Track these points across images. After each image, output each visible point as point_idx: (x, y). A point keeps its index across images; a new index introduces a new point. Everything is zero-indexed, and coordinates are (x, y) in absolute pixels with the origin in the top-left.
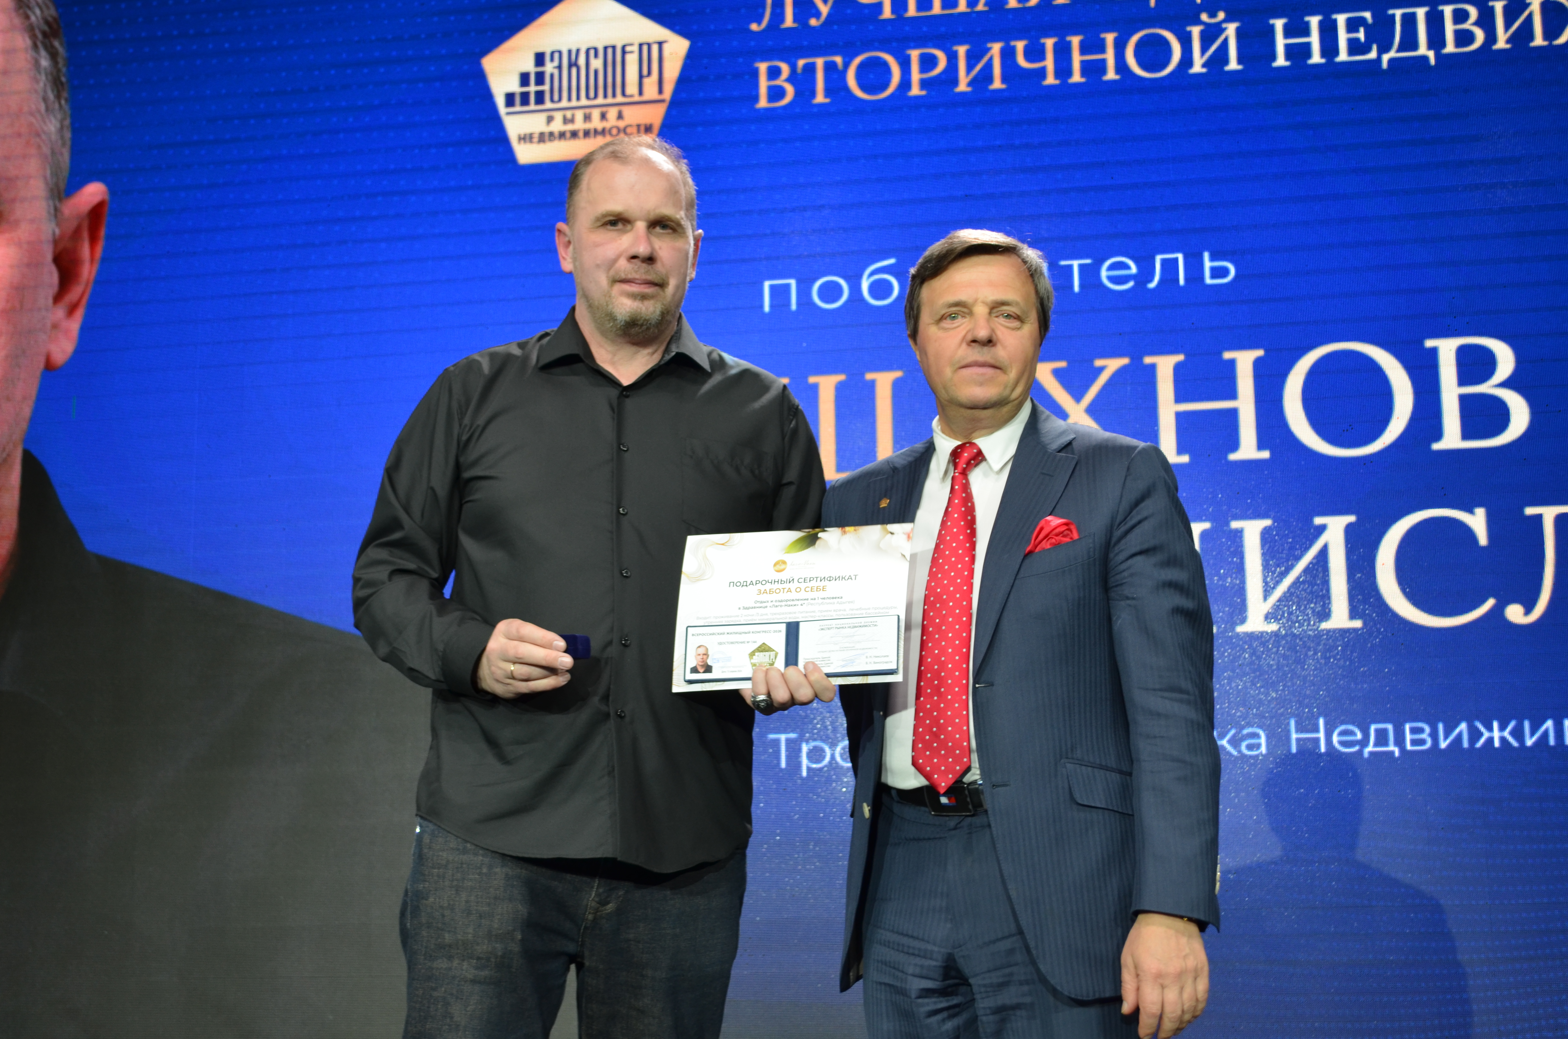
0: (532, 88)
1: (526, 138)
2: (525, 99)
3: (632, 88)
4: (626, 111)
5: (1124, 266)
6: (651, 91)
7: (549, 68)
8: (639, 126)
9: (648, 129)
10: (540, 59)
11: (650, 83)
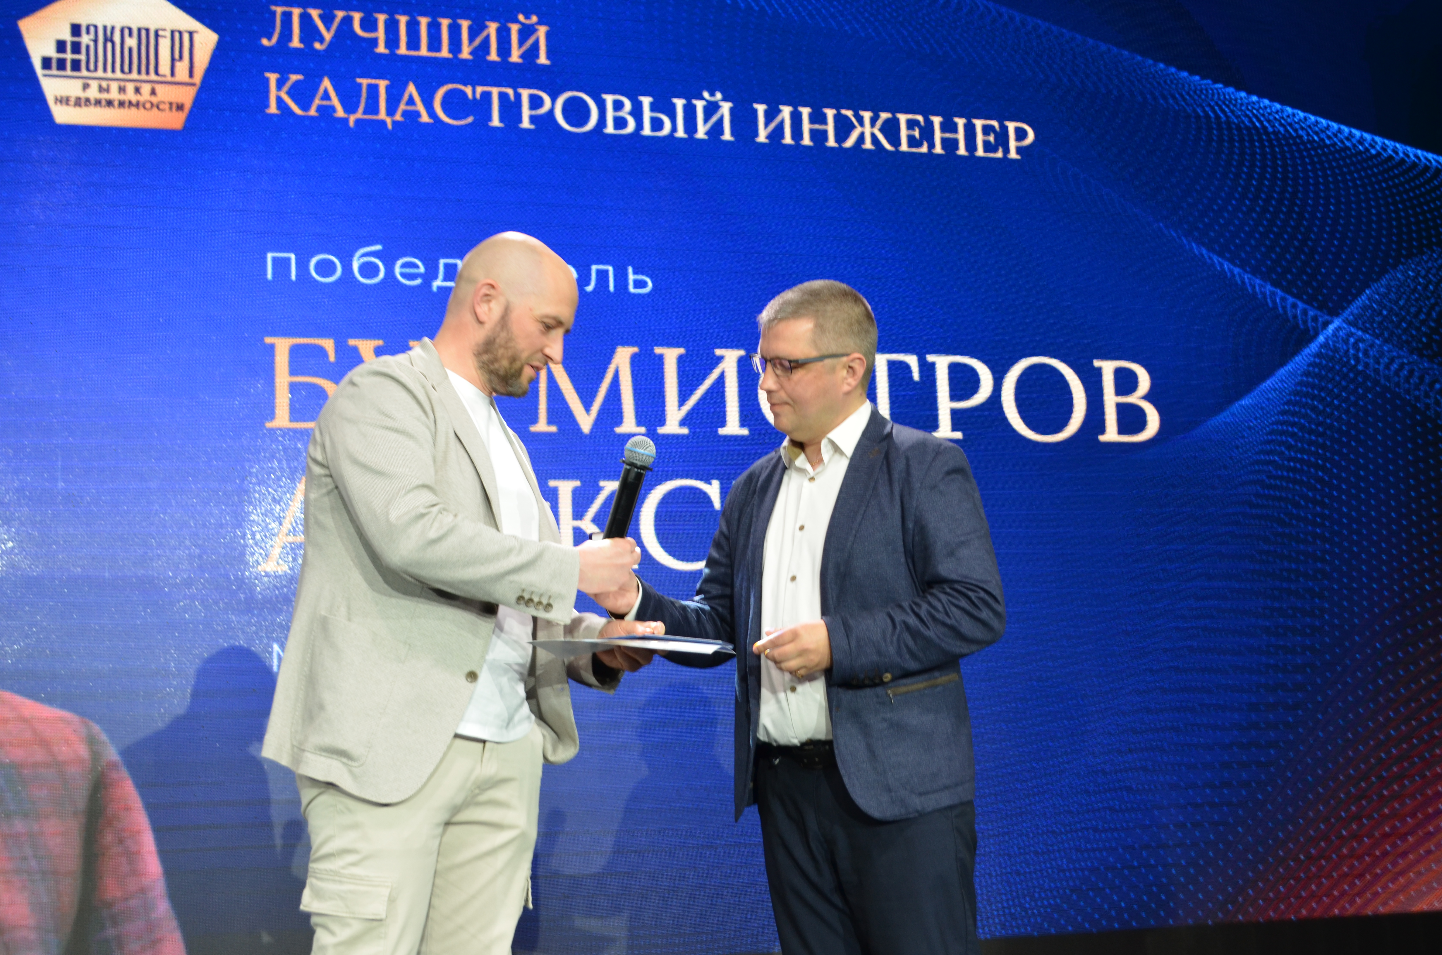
3: (164, 68)
6: (182, 75)
7: (85, 39)
8: (171, 104)
9: (180, 107)
10: (76, 30)
11: (182, 68)
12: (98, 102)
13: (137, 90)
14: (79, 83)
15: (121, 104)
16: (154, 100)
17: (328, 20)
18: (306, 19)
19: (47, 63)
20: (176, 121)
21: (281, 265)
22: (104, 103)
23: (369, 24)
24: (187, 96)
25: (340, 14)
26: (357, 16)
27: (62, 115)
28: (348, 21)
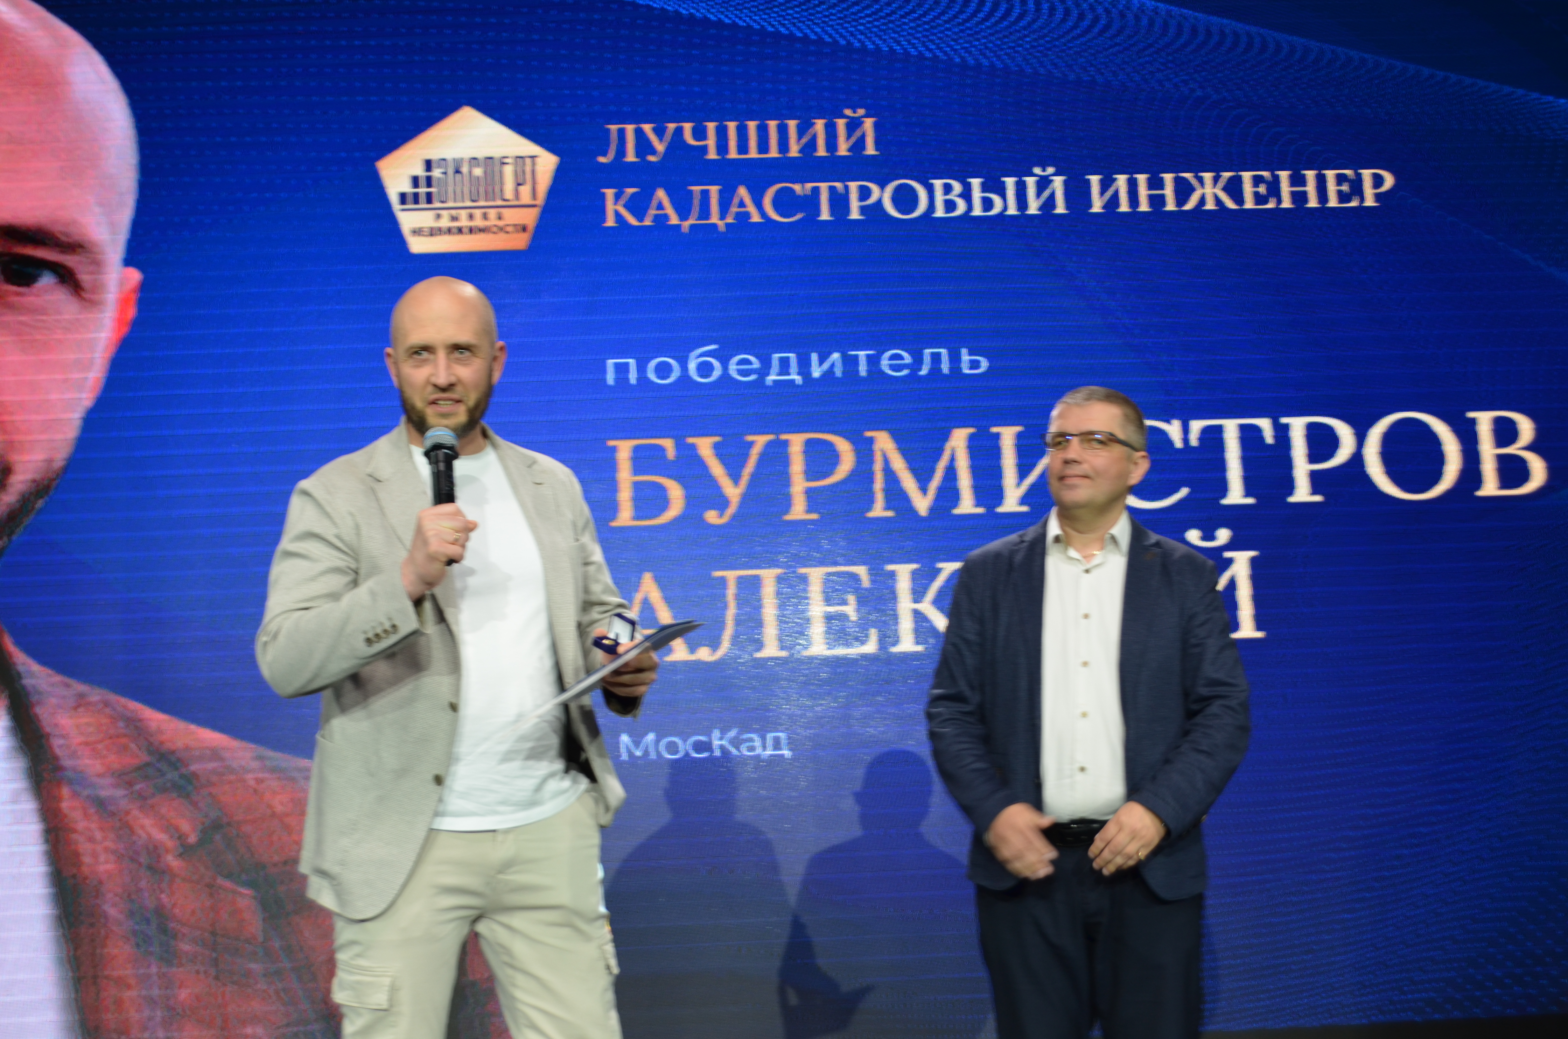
0: (422, 190)
1: (417, 232)
2: (416, 198)
3: (509, 192)
4: (505, 211)
5: (900, 357)
6: (526, 198)
7: (436, 173)
8: (515, 225)
9: (524, 229)
10: (428, 165)
11: (525, 190)
12: (449, 231)
13: (485, 217)
14: (431, 214)
15: (471, 230)
16: (500, 223)
17: (660, 132)
18: (639, 133)
19: (403, 198)
20: (519, 242)
21: (622, 369)
22: (454, 230)
23: (699, 133)
24: (530, 217)
25: (672, 126)
26: (688, 127)
27: (418, 246)
28: (679, 131)
